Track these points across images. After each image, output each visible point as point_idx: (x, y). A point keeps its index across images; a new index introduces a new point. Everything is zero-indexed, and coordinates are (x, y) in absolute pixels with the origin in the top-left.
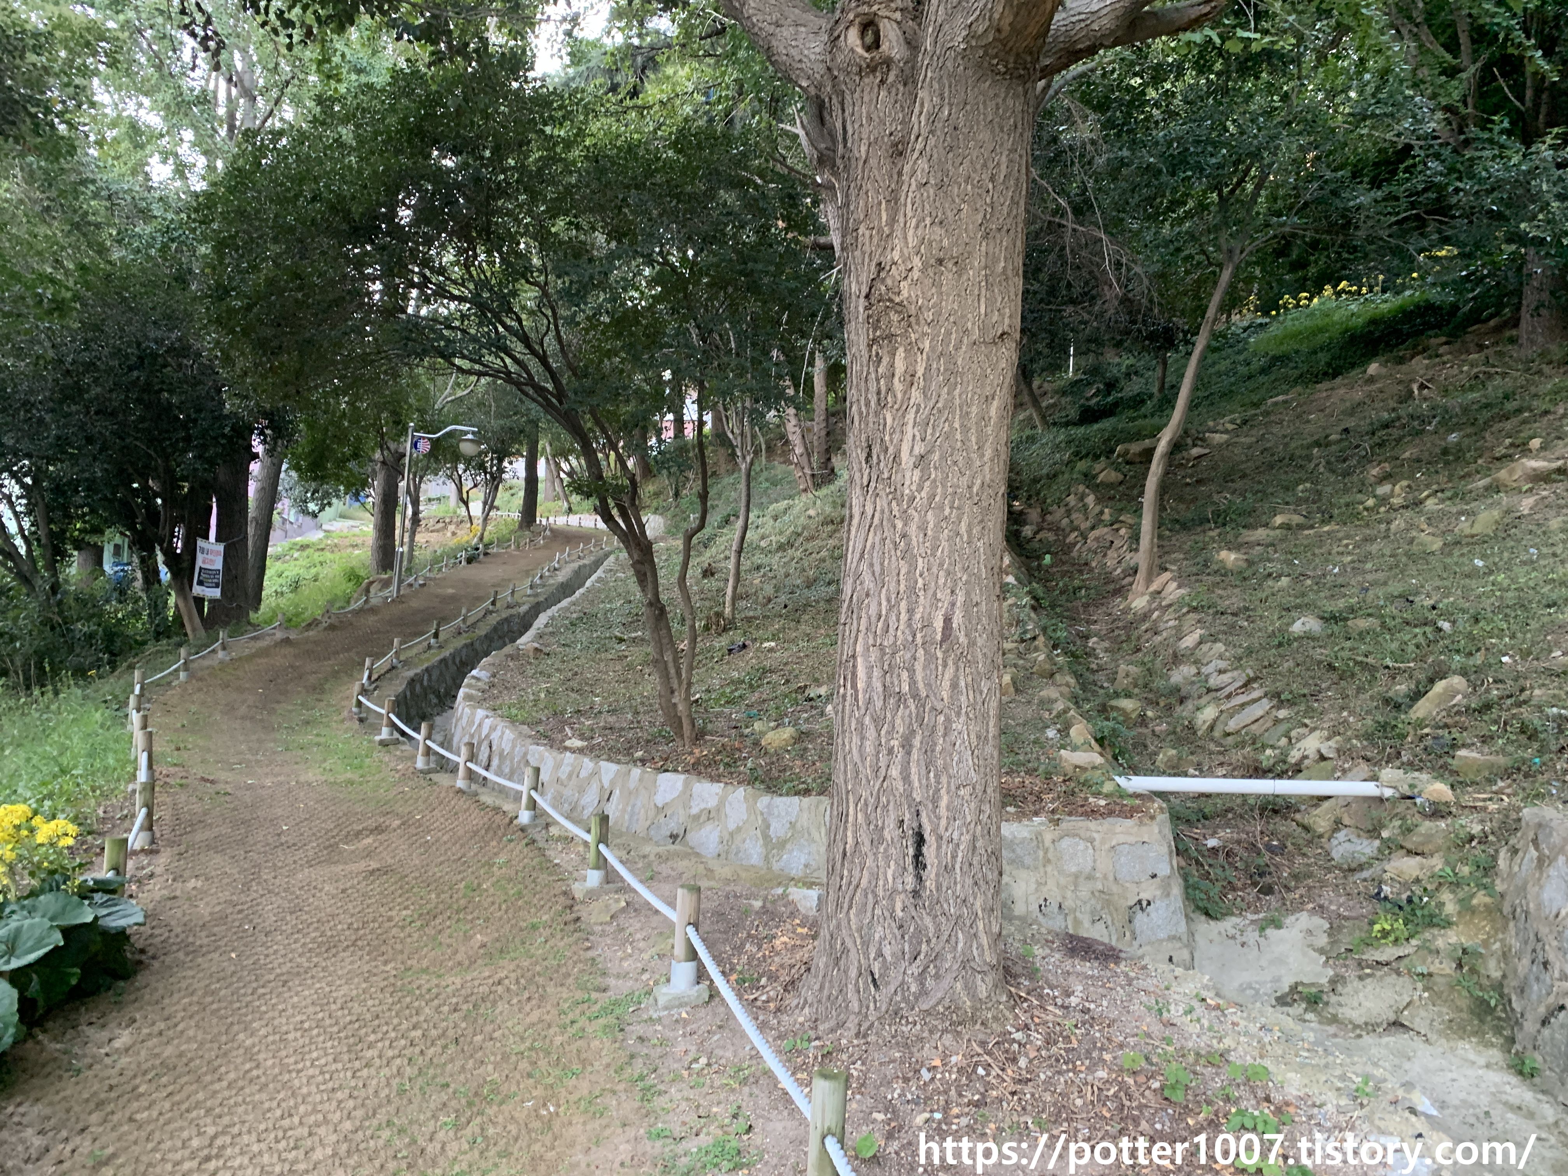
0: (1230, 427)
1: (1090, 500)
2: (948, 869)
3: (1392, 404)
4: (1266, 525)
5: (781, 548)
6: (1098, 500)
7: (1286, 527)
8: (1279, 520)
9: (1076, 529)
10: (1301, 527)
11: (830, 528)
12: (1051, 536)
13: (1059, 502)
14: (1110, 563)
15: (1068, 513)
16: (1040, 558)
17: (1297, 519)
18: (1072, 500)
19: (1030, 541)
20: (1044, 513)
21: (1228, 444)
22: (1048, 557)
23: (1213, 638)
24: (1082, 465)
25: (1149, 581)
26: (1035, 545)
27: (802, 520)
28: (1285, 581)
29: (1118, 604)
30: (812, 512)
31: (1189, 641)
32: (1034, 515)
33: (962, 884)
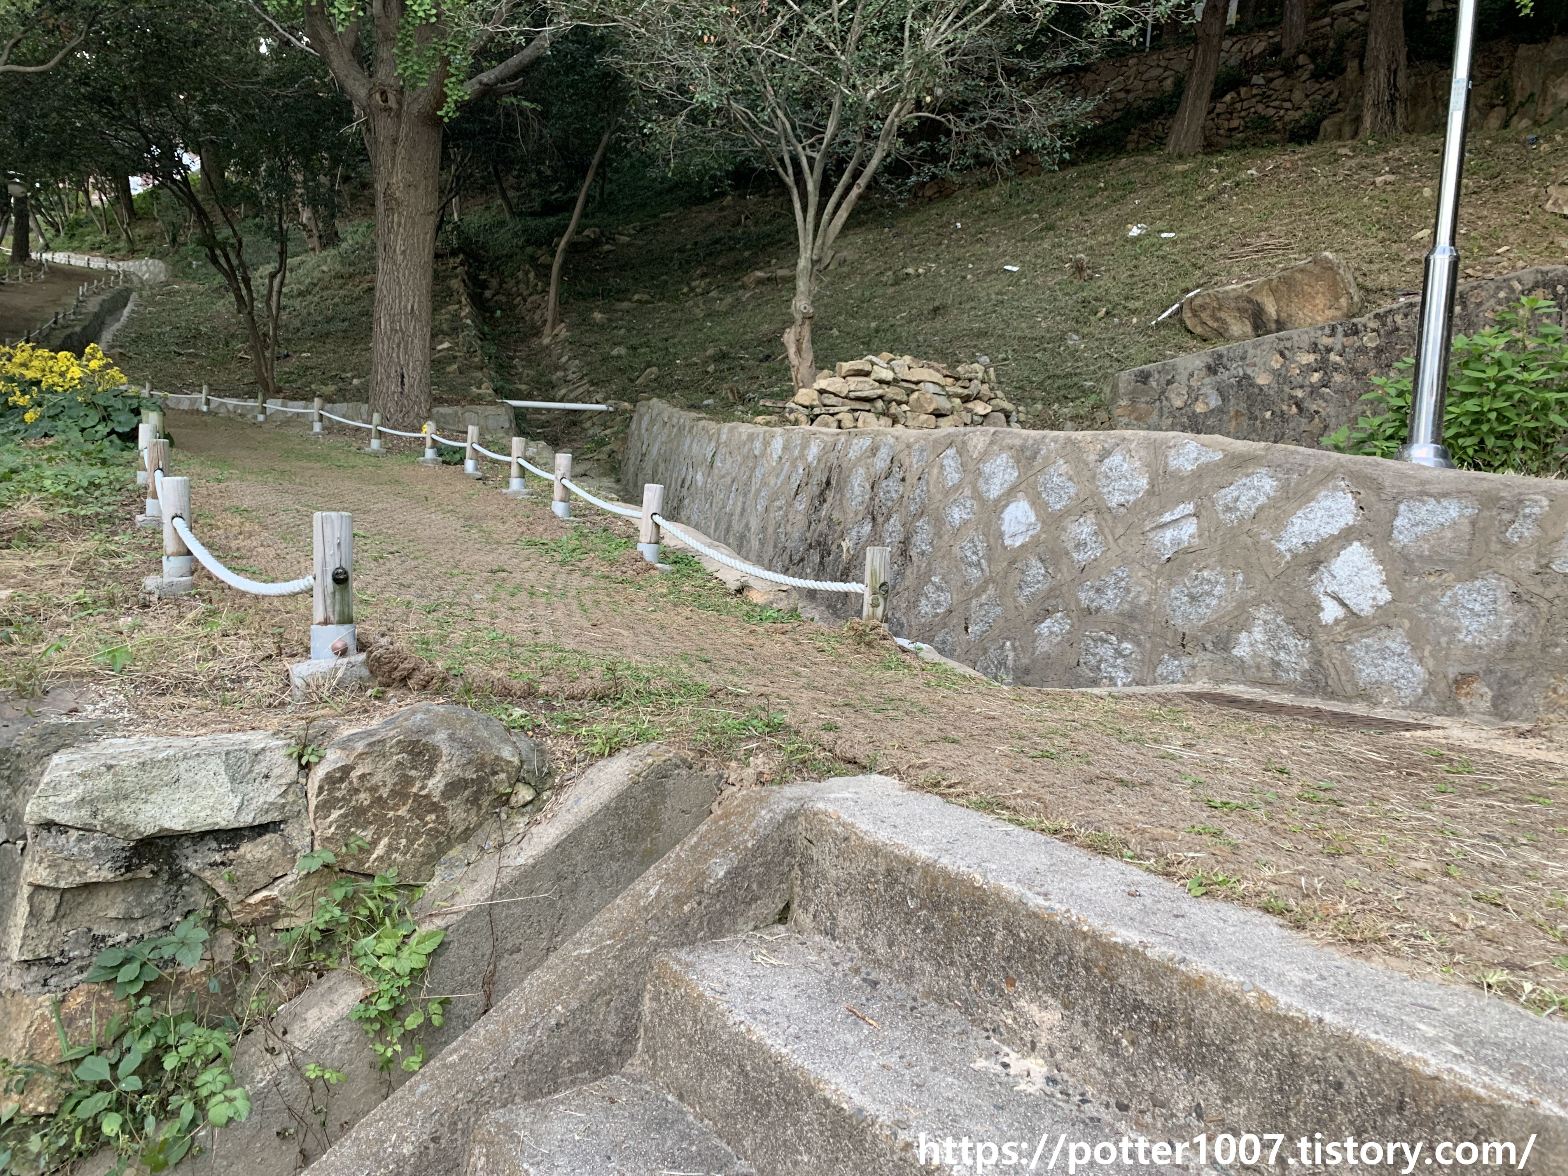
0: (632, 232)
1: (532, 275)
2: (412, 386)
3: (728, 227)
4: (630, 300)
5: (301, 294)
6: (537, 276)
7: (639, 301)
8: (636, 297)
9: (520, 295)
10: (647, 302)
11: (340, 281)
12: (504, 299)
13: (512, 275)
14: (536, 317)
15: (517, 283)
16: (494, 312)
17: (646, 297)
18: (520, 274)
19: (488, 300)
20: (502, 282)
21: (629, 245)
22: (499, 313)
23: (575, 357)
24: (529, 250)
25: (553, 327)
26: (492, 304)
27: (316, 274)
28: (623, 331)
29: (535, 343)
30: (325, 268)
31: (564, 359)
32: (494, 283)
33: (417, 391)
